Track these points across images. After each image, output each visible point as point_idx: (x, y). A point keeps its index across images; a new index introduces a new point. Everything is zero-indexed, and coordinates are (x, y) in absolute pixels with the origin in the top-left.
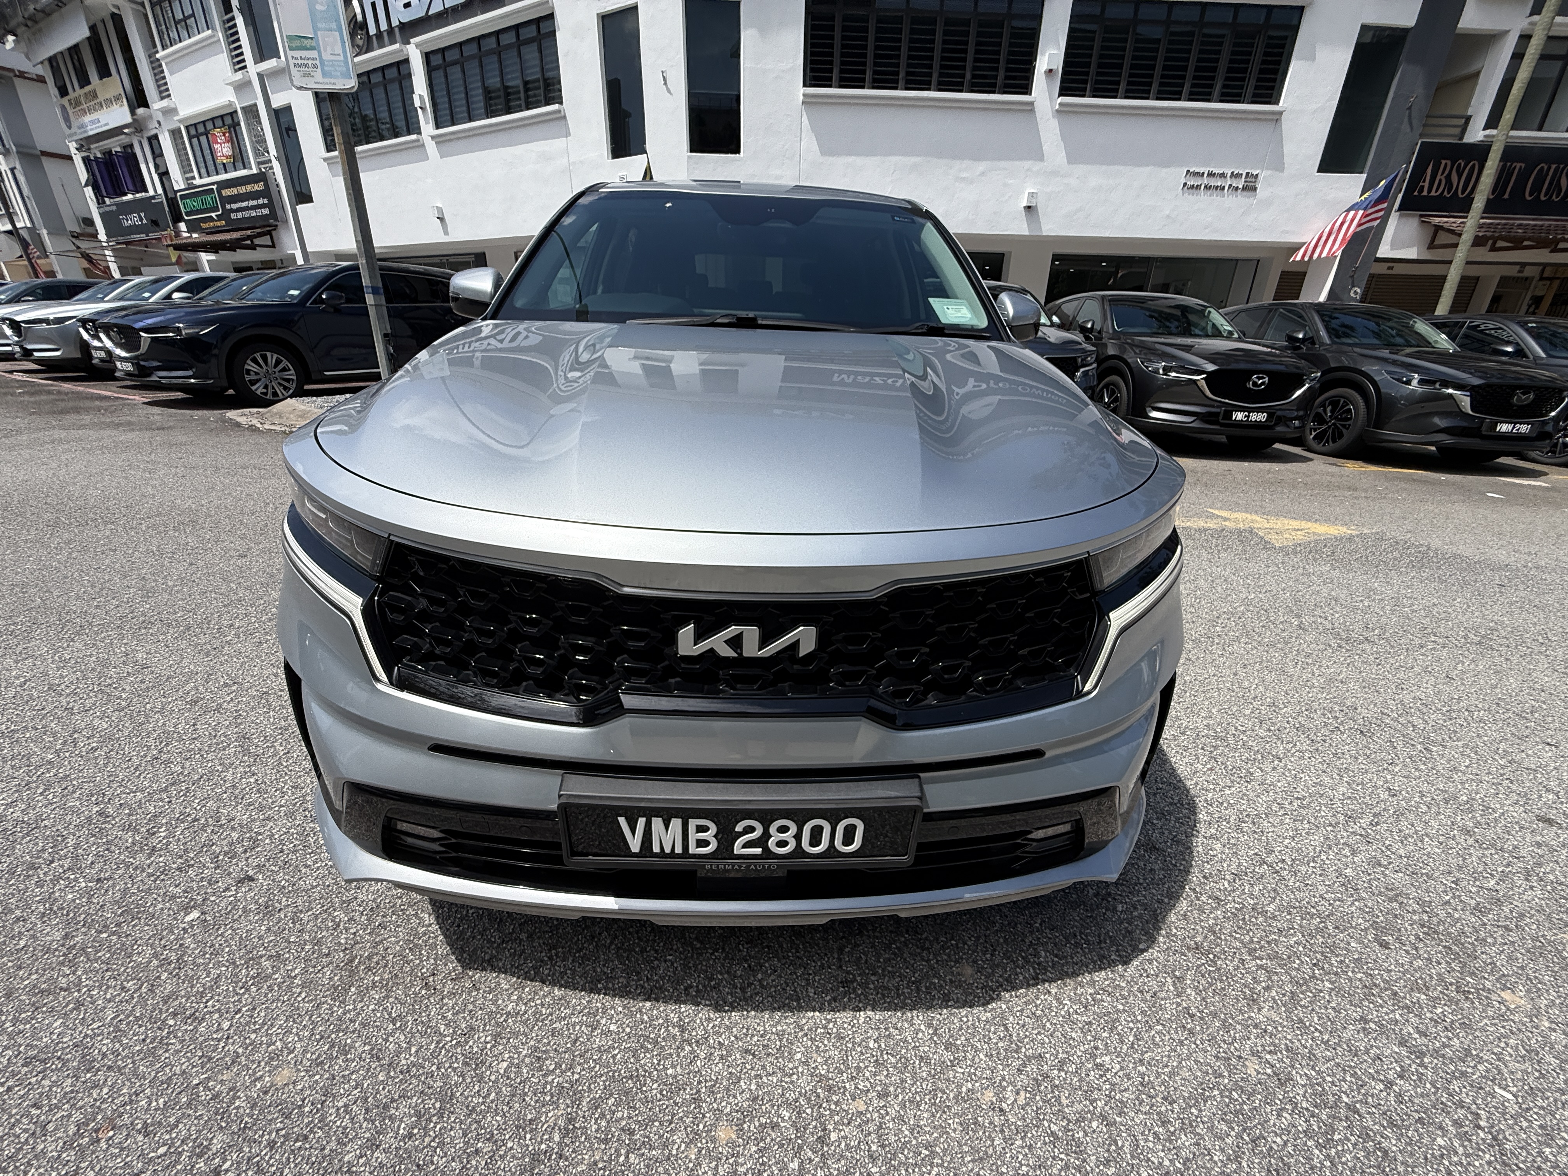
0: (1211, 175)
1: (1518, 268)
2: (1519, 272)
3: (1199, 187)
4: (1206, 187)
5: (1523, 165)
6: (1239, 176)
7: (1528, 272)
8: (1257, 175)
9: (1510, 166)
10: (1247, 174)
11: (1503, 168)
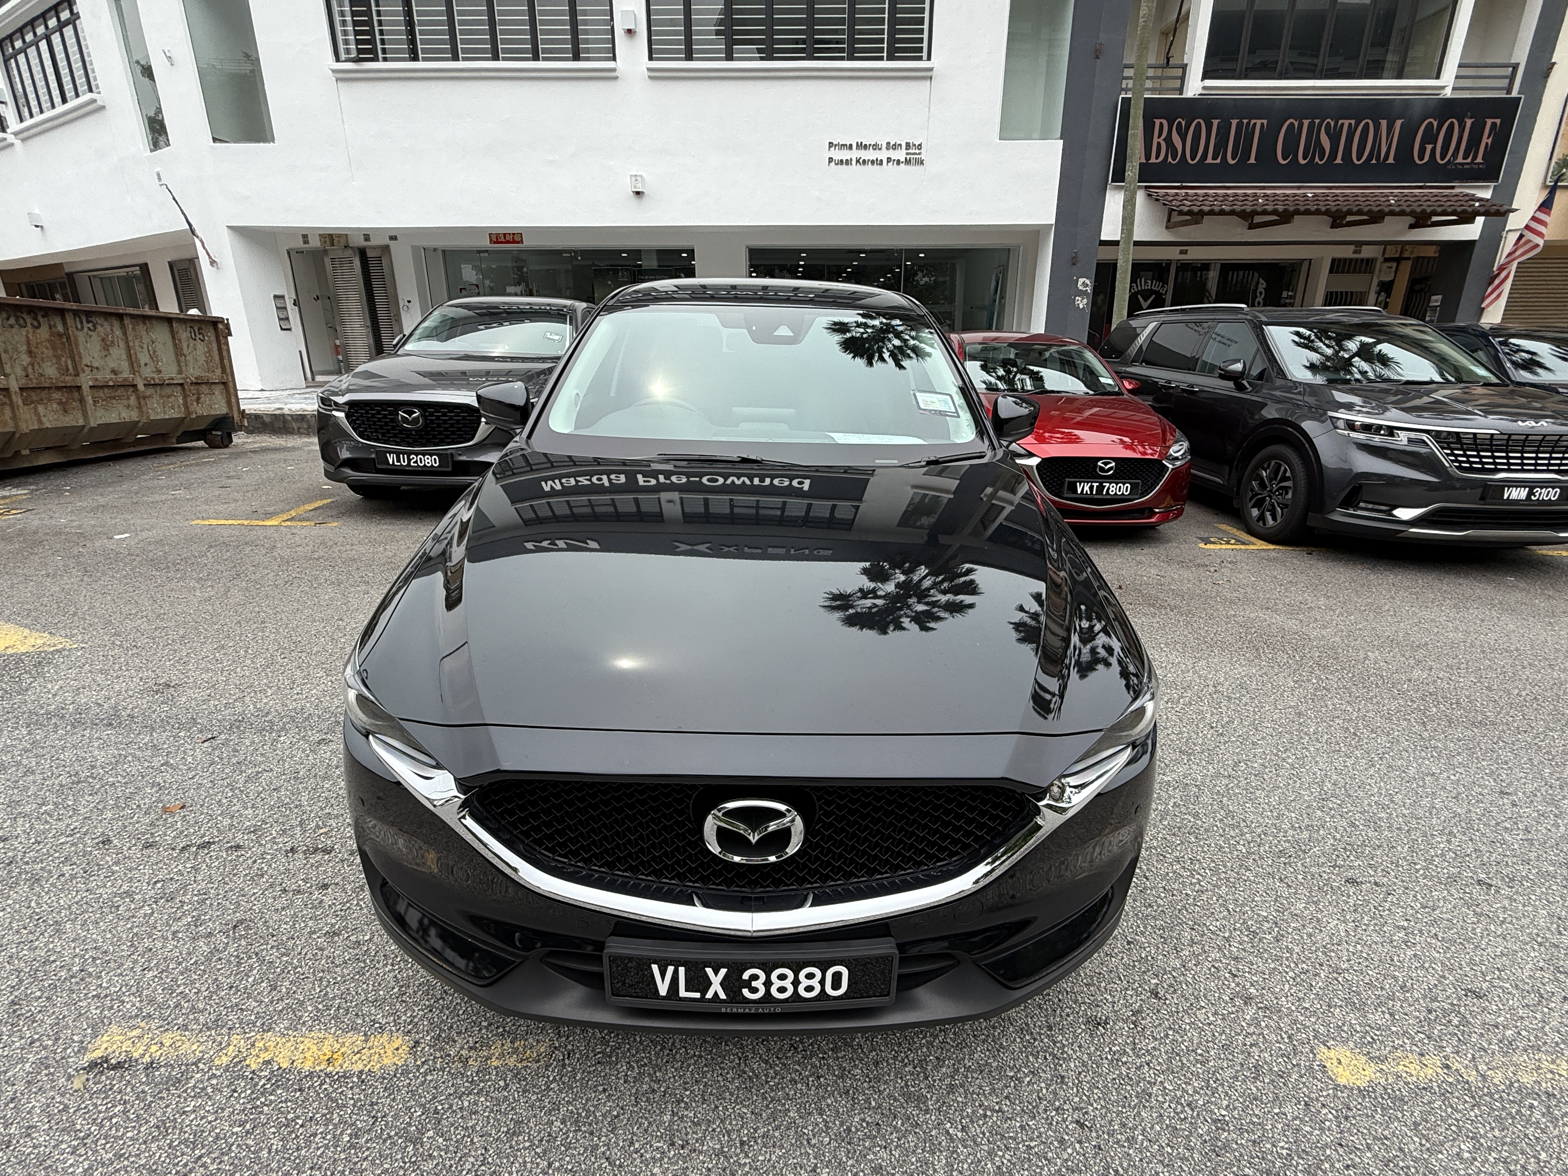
0: (861, 146)
1: (1352, 247)
2: (1355, 252)
3: (848, 162)
4: (858, 161)
5: (1265, 122)
6: (896, 147)
7: (1367, 253)
8: (920, 145)
9: (1248, 124)
10: (908, 145)
11: (1239, 126)
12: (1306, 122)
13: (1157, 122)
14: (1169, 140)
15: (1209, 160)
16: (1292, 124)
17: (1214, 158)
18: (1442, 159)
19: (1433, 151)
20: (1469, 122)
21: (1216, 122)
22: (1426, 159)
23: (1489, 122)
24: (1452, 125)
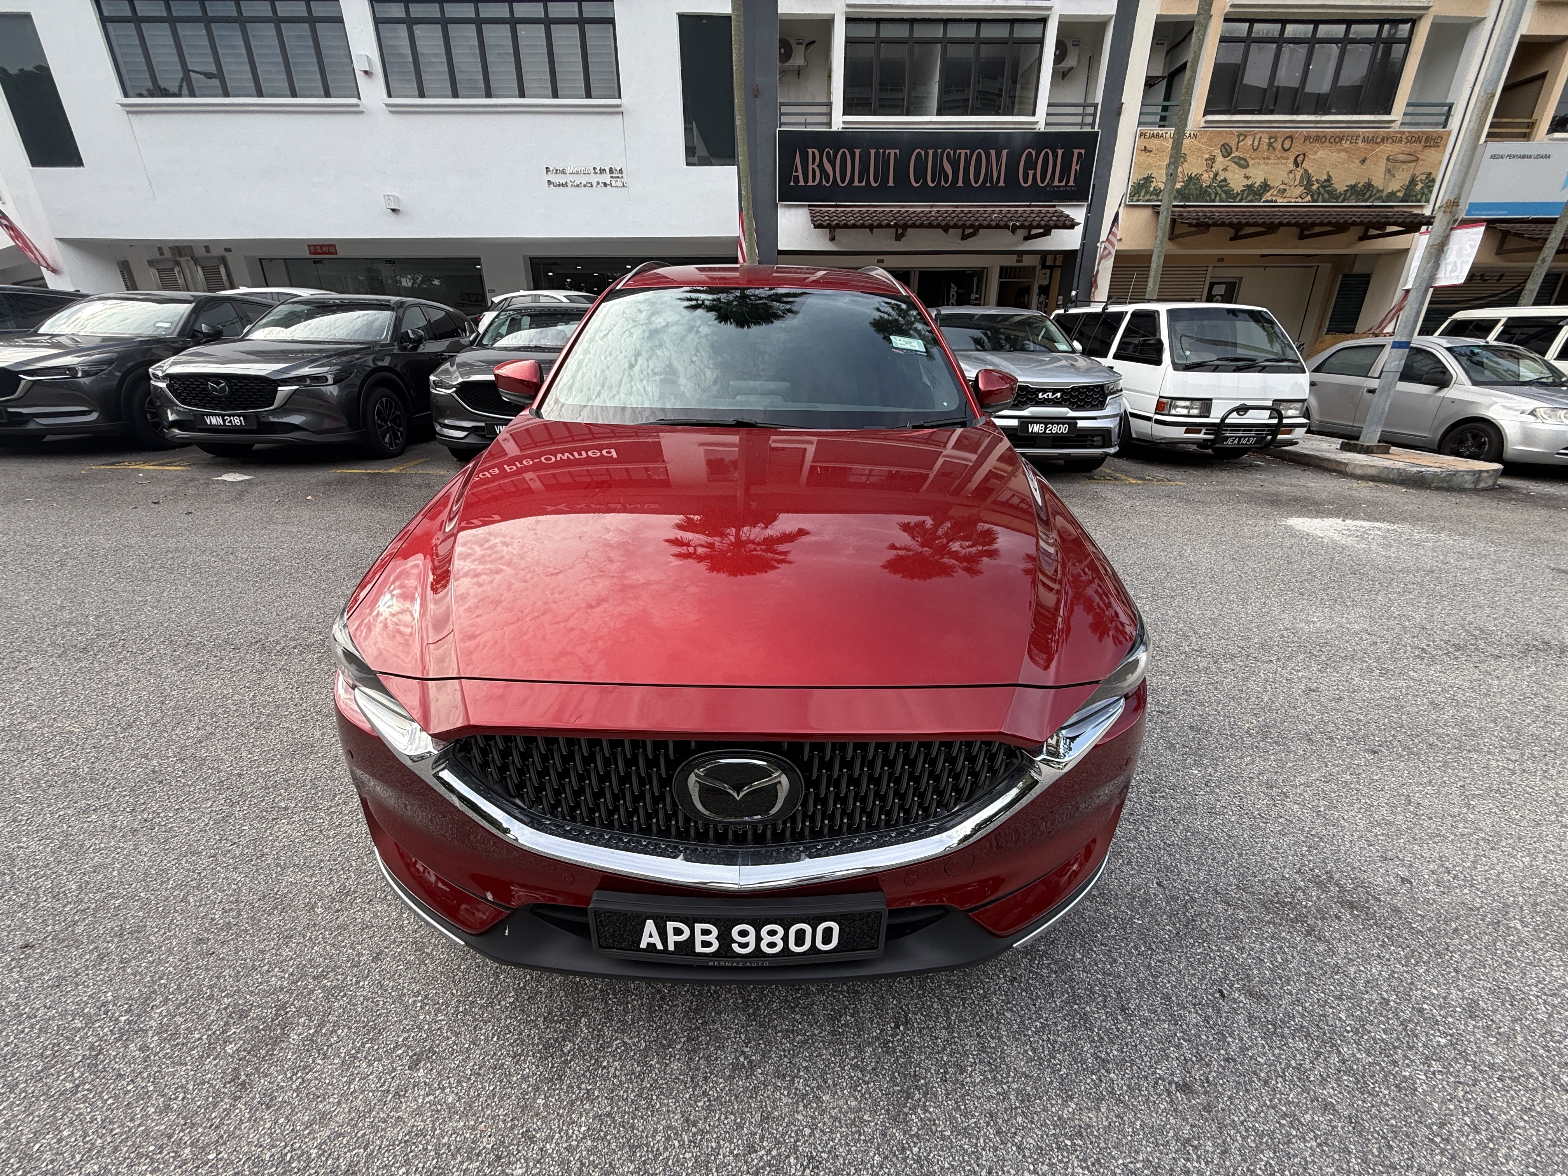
0: (573, 172)
3: (565, 184)
4: (573, 184)
5: (898, 152)
6: (602, 171)
8: (621, 171)
9: (884, 152)
10: (611, 170)
11: (877, 154)
12: (931, 152)
13: (810, 151)
14: (821, 166)
15: (856, 183)
16: (919, 154)
17: (860, 182)
18: (1043, 182)
19: (1035, 175)
20: (1060, 152)
21: (857, 151)
22: (1030, 182)
23: (1076, 151)
24: (1047, 154)
